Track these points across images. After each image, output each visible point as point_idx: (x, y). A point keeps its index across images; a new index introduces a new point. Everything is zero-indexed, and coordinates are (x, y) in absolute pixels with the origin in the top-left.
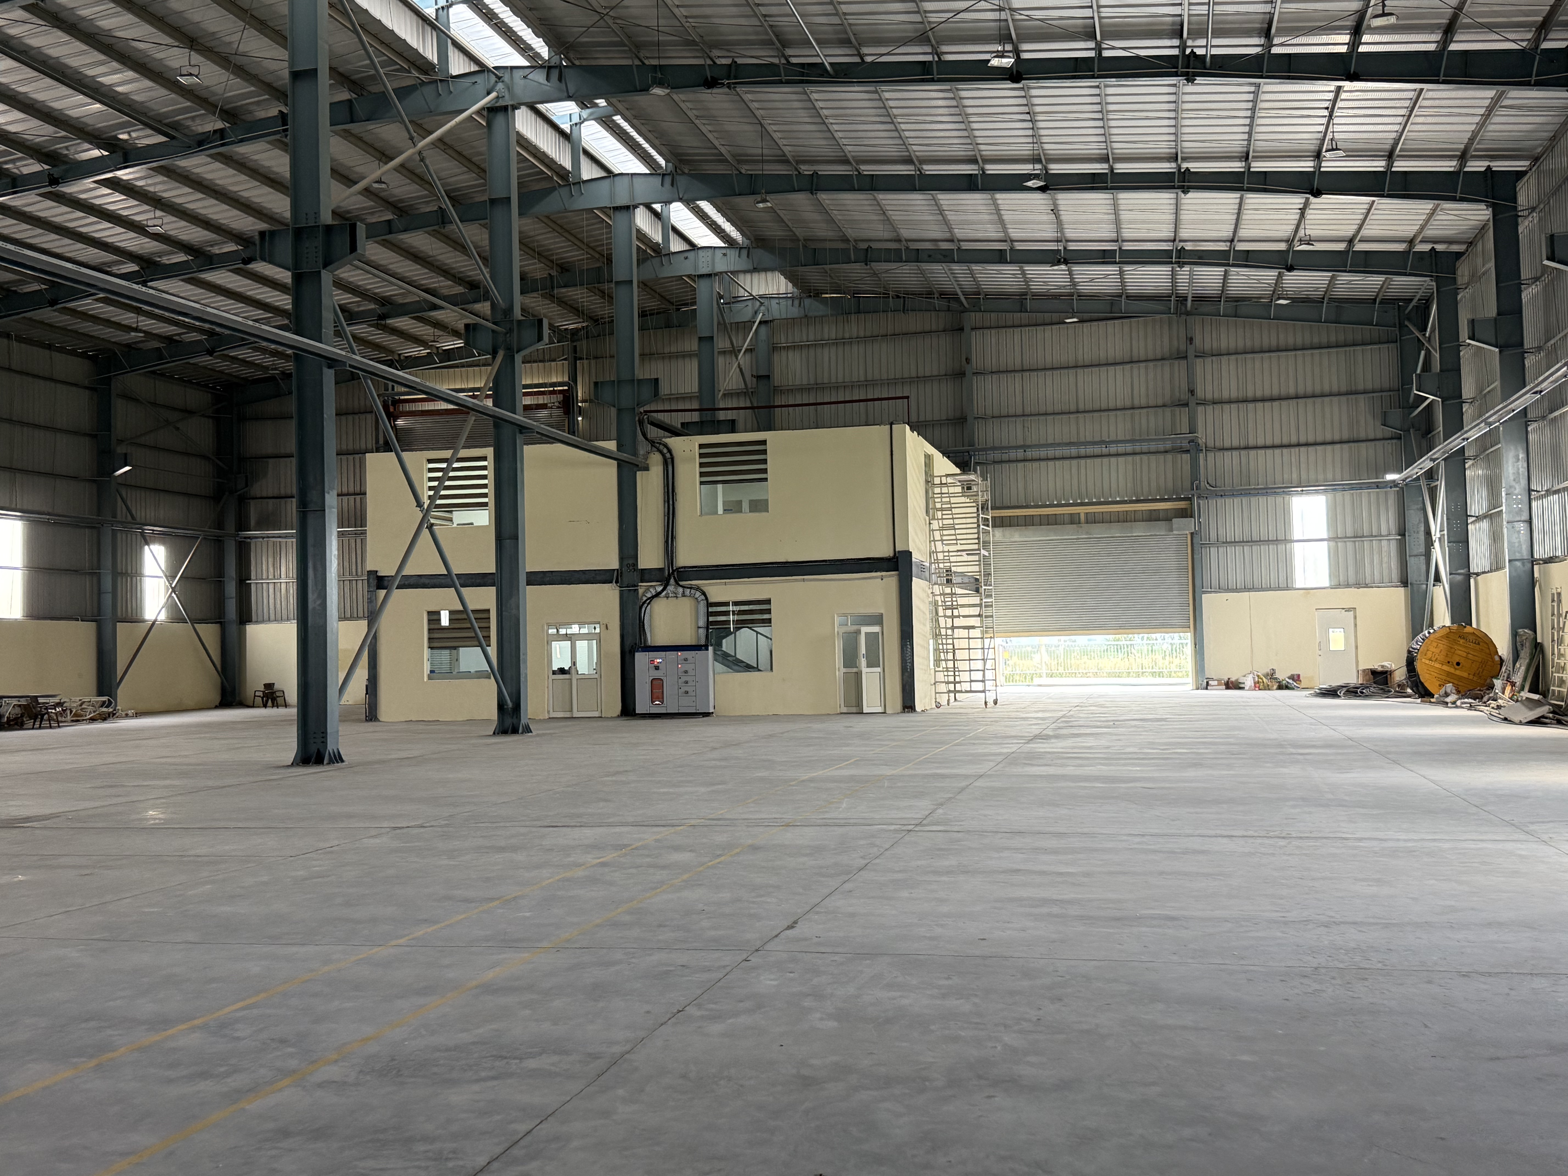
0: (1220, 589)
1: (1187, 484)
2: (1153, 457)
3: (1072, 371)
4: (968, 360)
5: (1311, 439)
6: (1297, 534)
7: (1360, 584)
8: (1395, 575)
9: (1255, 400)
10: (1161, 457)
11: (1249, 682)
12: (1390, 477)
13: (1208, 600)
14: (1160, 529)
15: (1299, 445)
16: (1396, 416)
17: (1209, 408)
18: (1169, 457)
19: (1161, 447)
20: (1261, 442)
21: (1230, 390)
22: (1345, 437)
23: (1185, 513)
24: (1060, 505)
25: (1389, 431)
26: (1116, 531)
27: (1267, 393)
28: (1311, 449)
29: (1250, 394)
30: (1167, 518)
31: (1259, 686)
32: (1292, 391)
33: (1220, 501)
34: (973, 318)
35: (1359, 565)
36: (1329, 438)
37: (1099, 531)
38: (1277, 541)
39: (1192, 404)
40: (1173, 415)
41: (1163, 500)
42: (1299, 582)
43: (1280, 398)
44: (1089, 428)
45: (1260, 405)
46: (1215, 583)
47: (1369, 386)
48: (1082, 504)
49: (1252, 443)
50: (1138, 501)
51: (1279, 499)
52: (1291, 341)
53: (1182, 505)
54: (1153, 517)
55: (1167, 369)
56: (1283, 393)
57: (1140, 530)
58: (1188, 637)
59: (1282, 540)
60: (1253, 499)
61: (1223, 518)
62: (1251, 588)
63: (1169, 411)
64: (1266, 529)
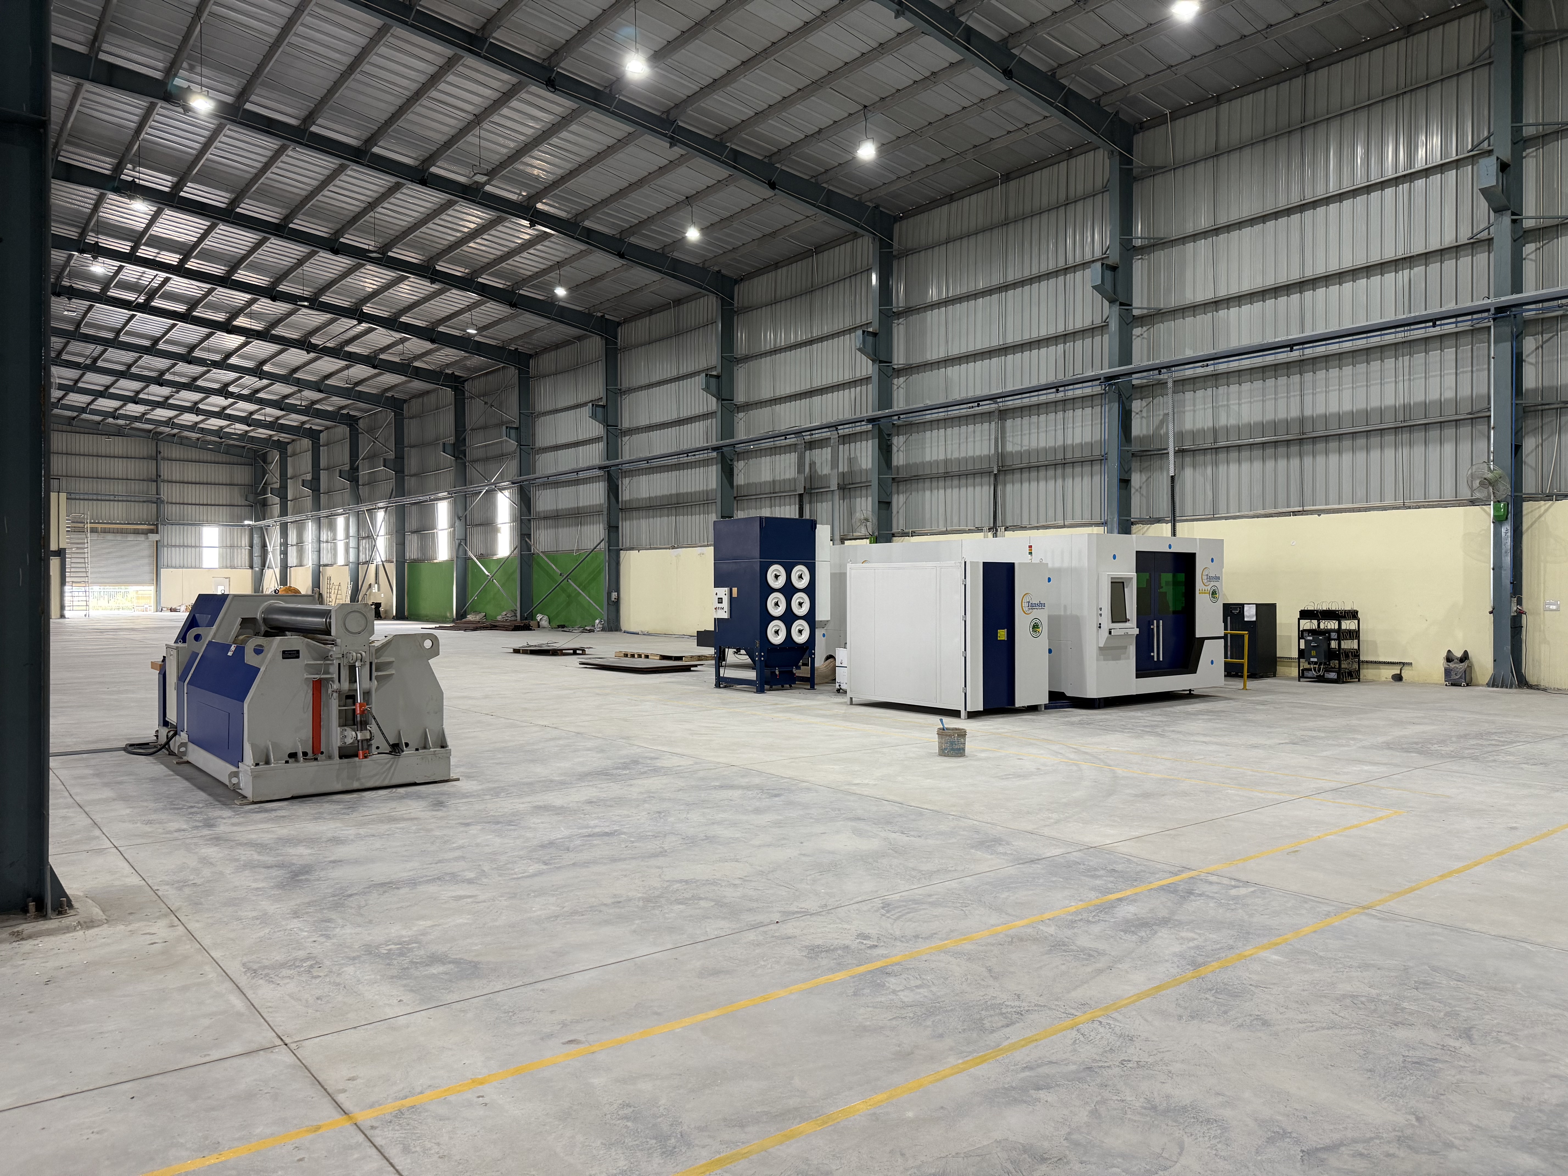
0: (168, 567)
1: (154, 517)
2: (137, 504)
3: (95, 458)
5: (213, 503)
6: (205, 544)
7: (233, 567)
8: (245, 565)
10: (141, 504)
11: (182, 609)
12: (247, 522)
13: (163, 572)
14: (142, 538)
15: (207, 505)
16: (251, 497)
17: (166, 484)
18: (145, 504)
19: (141, 499)
20: (190, 502)
21: (176, 476)
22: (228, 503)
23: (152, 531)
25: (247, 503)
26: (119, 537)
27: (194, 480)
28: (213, 507)
29: (186, 480)
30: (143, 533)
32: (205, 481)
33: (170, 527)
35: (232, 559)
36: (221, 503)
37: (110, 537)
38: (195, 547)
39: (158, 481)
40: (148, 486)
41: (142, 524)
42: (205, 564)
43: (199, 483)
44: (104, 487)
45: (190, 485)
46: (165, 564)
47: (240, 483)
48: (99, 523)
49: (185, 502)
50: (128, 524)
51: (197, 528)
52: (205, 459)
53: (153, 527)
54: (136, 532)
55: (146, 463)
56: (201, 481)
57: (131, 537)
58: (152, 588)
59: (198, 546)
60: (186, 527)
61: (172, 534)
62: (183, 567)
63: (145, 483)
64: (191, 541)
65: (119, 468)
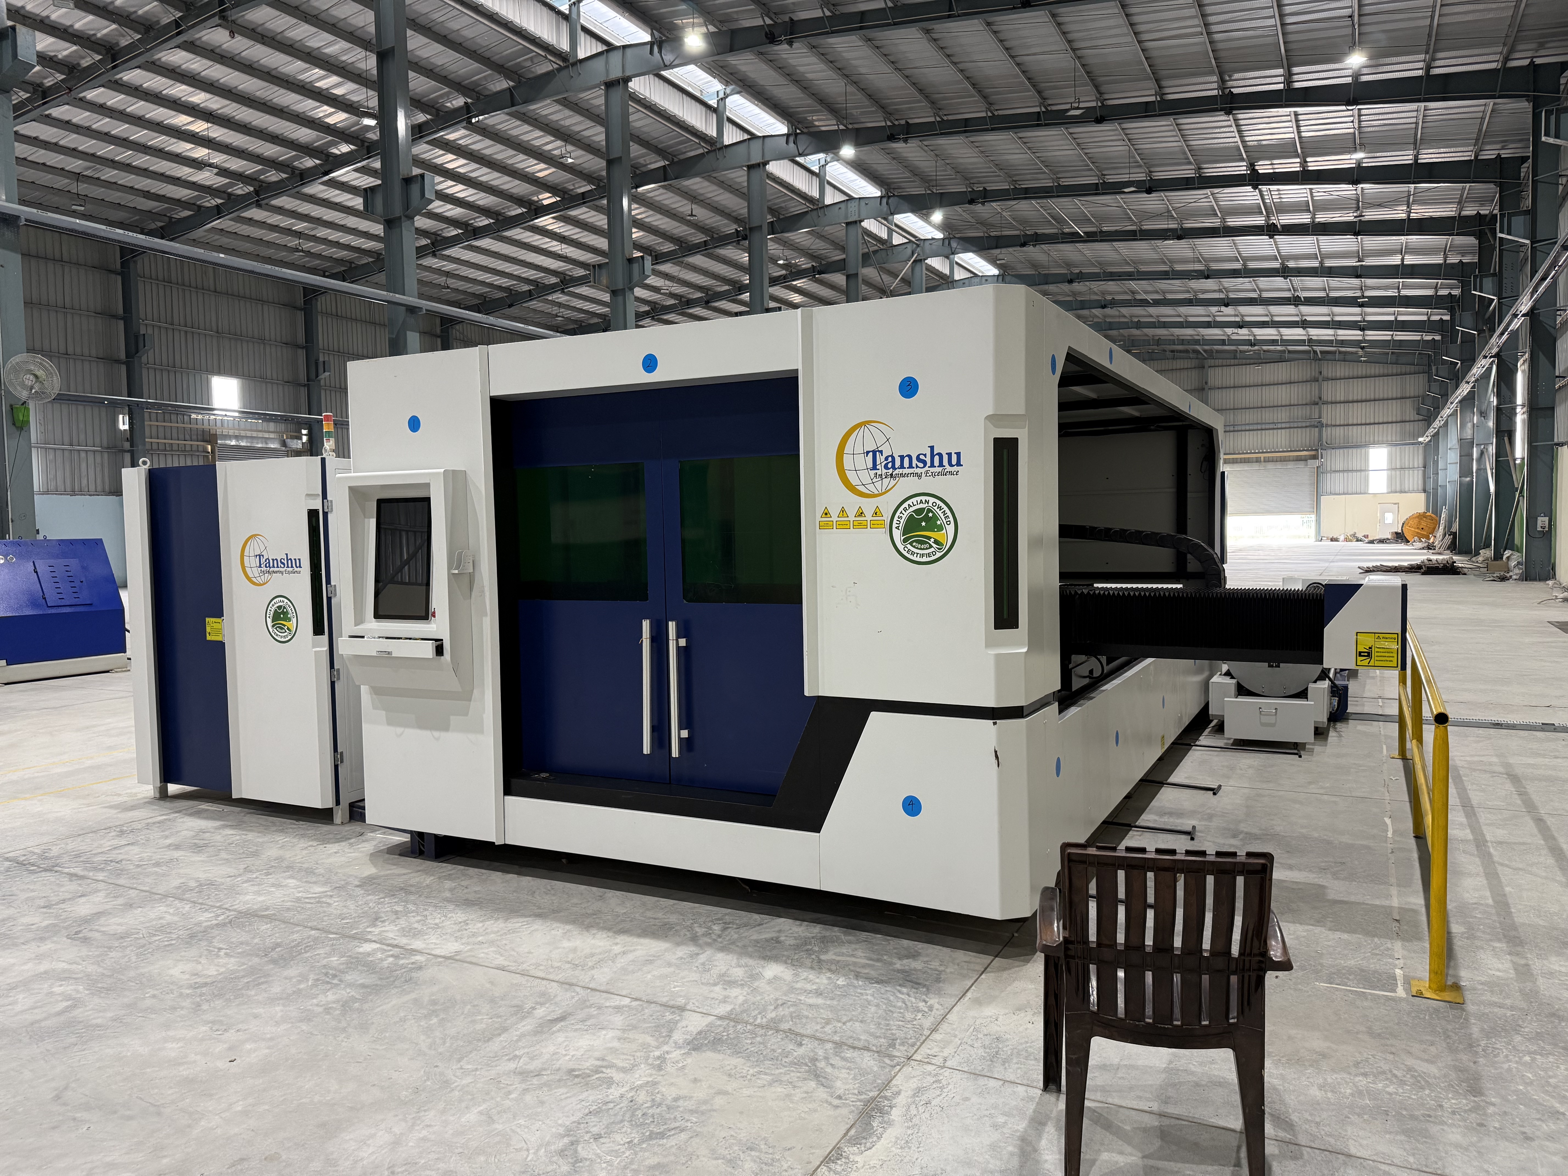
0: (1331, 494)
1: (1316, 443)
2: (1299, 430)
3: (1260, 388)
4: (1206, 383)
5: (1381, 421)
6: (1371, 467)
7: (1402, 492)
8: (1421, 487)
9: (1353, 402)
10: (1304, 430)
11: (1342, 538)
13: (1324, 499)
14: (1301, 464)
15: (1374, 424)
17: (1329, 406)
18: (1308, 429)
19: (1304, 424)
20: (1355, 422)
21: (1340, 396)
22: (1399, 420)
23: (1315, 457)
24: (1251, 453)
25: (1421, 417)
26: (1279, 465)
27: (1360, 398)
28: (1381, 426)
29: (1351, 399)
30: (1304, 459)
31: (1346, 540)
32: (1372, 397)
33: (1333, 451)
34: (1211, 362)
35: (1402, 482)
36: (1390, 420)
37: (1270, 466)
38: (1361, 471)
39: (1320, 403)
40: (1311, 409)
41: (1304, 450)
42: (1371, 490)
43: (1366, 401)
44: (1268, 416)
45: (1355, 404)
46: (1328, 491)
47: (1412, 395)
48: (1263, 452)
49: (1350, 423)
50: (1291, 451)
51: (1363, 450)
53: (1313, 453)
54: (1298, 459)
55: (1309, 386)
56: (1368, 398)
57: (1291, 465)
58: (1313, 517)
59: (1364, 470)
60: (1350, 450)
61: (1335, 459)
62: (1348, 494)
63: (1308, 407)
64: (1355, 464)
65: (1282, 394)
